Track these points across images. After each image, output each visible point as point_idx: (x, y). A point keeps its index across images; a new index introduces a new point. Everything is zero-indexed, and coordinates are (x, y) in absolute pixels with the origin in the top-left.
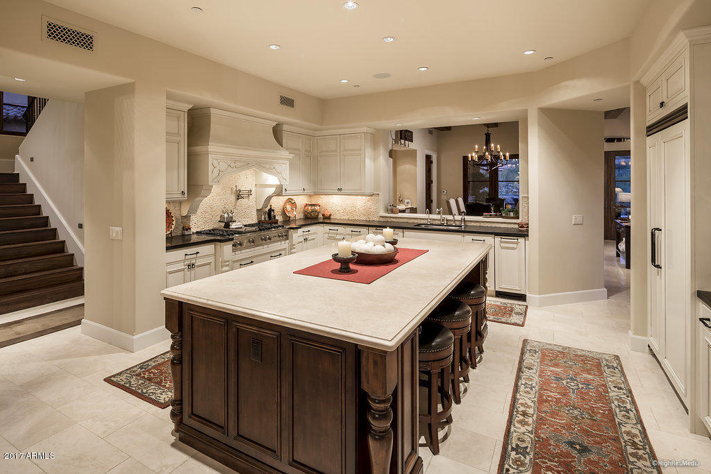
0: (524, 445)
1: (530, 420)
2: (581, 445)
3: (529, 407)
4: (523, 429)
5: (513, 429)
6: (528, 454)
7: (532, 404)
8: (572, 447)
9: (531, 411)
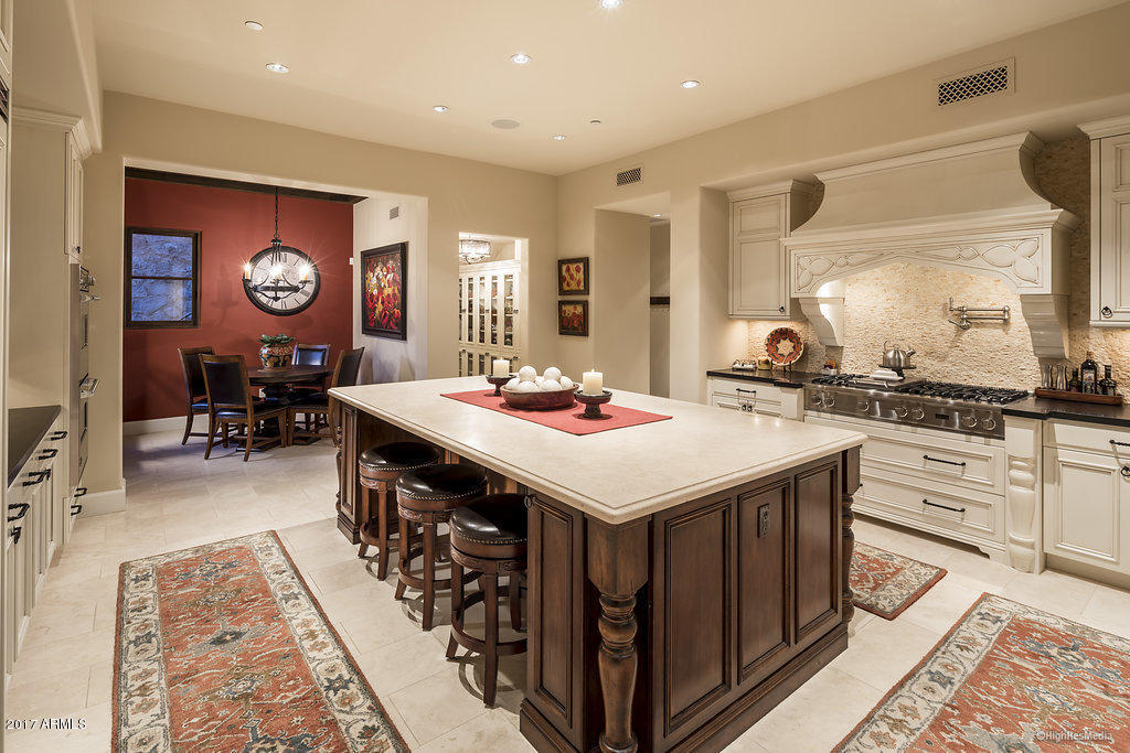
0: (290, 603)
1: (300, 631)
2: (226, 642)
3: (313, 648)
4: (301, 617)
5: (314, 610)
6: (281, 599)
7: (312, 655)
8: (235, 633)
9: (307, 644)
